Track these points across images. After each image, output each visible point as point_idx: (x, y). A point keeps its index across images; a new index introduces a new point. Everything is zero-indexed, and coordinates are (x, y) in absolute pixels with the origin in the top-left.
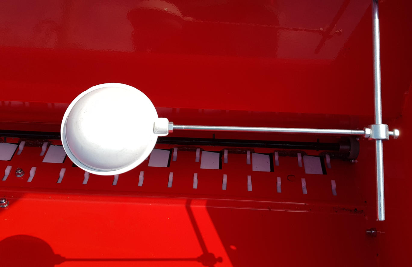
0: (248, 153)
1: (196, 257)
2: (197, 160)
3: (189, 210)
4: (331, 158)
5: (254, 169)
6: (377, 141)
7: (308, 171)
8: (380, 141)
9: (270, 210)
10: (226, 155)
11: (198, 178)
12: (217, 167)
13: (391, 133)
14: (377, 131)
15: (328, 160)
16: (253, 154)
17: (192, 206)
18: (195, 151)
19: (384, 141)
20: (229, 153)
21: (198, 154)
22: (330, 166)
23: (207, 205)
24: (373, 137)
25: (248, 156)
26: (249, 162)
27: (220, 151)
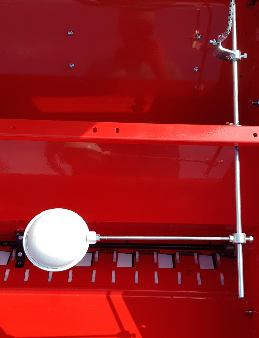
0: (155, 253)
1: (115, 334)
2: (115, 260)
3: (109, 299)
4: (221, 256)
5: (160, 266)
6: (238, 244)
7: (202, 267)
8: (240, 244)
9: (172, 298)
10: (137, 256)
11: (115, 274)
12: (130, 266)
13: (248, 239)
14: (238, 238)
15: (218, 258)
16: (159, 254)
17: (111, 296)
18: (113, 253)
19: (243, 244)
20: (139, 254)
21: (115, 255)
22: (219, 263)
23: (123, 295)
24: (235, 242)
25: (155, 256)
26: (155, 261)
27: (132, 252)
